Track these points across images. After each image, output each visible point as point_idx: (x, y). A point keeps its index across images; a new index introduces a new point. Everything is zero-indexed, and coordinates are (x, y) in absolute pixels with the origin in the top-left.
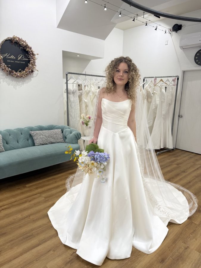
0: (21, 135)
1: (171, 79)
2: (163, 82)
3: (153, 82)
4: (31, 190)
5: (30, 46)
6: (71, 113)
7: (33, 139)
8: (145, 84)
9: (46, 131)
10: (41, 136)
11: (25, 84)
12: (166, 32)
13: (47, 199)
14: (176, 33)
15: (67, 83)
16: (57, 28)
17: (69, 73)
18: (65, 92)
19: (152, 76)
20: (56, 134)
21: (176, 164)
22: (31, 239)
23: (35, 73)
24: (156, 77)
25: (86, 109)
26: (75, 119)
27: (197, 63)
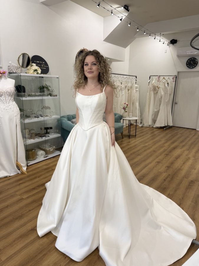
1: (171, 77)
2: (165, 79)
3: (157, 79)
8: (150, 80)
14: (173, 45)
16: (104, 41)
19: (156, 75)
24: (159, 76)
27: (187, 66)
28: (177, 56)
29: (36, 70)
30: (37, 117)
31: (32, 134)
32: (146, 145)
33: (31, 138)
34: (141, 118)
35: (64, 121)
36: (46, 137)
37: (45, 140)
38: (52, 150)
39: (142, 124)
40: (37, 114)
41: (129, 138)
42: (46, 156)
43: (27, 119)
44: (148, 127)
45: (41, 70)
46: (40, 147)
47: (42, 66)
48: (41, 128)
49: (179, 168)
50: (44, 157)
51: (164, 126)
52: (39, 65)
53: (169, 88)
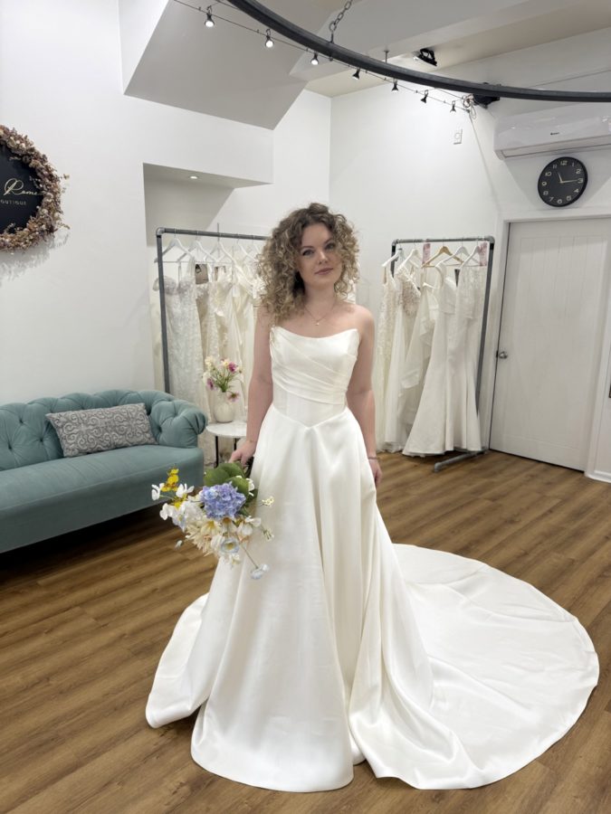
0: (19, 425)
1: (471, 246)
2: (450, 254)
3: (421, 254)
4: (53, 596)
5: (42, 153)
6: (176, 352)
7: (56, 435)
8: (396, 260)
9: (98, 410)
10: (83, 428)
11: (28, 270)
12: (453, 107)
13: (101, 623)
14: (483, 110)
15: (160, 261)
16: (125, 94)
17: (166, 231)
18: (155, 289)
19: (418, 238)
20: (128, 419)
21: (490, 499)
22: (52, 748)
23: (60, 234)
24: (428, 241)
25: (222, 337)
26: (187, 371)
27: (545, 199)
51: (439, 451)
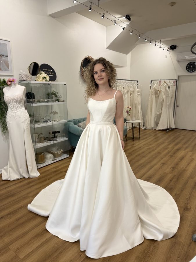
2: (166, 83)
3: (158, 83)
14: (172, 51)
16: (107, 48)
19: (158, 79)
24: (161, 80)
27: (188, 71)
28: (177, 60)
29: (44, 78)
30: (46, 122)
31: (41, 138)
32: (150, 147)
33: (40, 141)
34: (143, 120)
35: (71, 125)
36: (54, 141)
37: (54, 144)
38: (60, 153)
39: (145, 126)
40: (46, 120)
41: (133, 140)
42: (54, 159)
43: (37, 124)
44: (151, 130)
45: (50, 77)
46: (48, 150)
47: (50, 73)
48: (49, 132)
49: (184, 168)
50: (53, 161)
51: (167, 128)
52: (47, 73)
53: (170, 92)
